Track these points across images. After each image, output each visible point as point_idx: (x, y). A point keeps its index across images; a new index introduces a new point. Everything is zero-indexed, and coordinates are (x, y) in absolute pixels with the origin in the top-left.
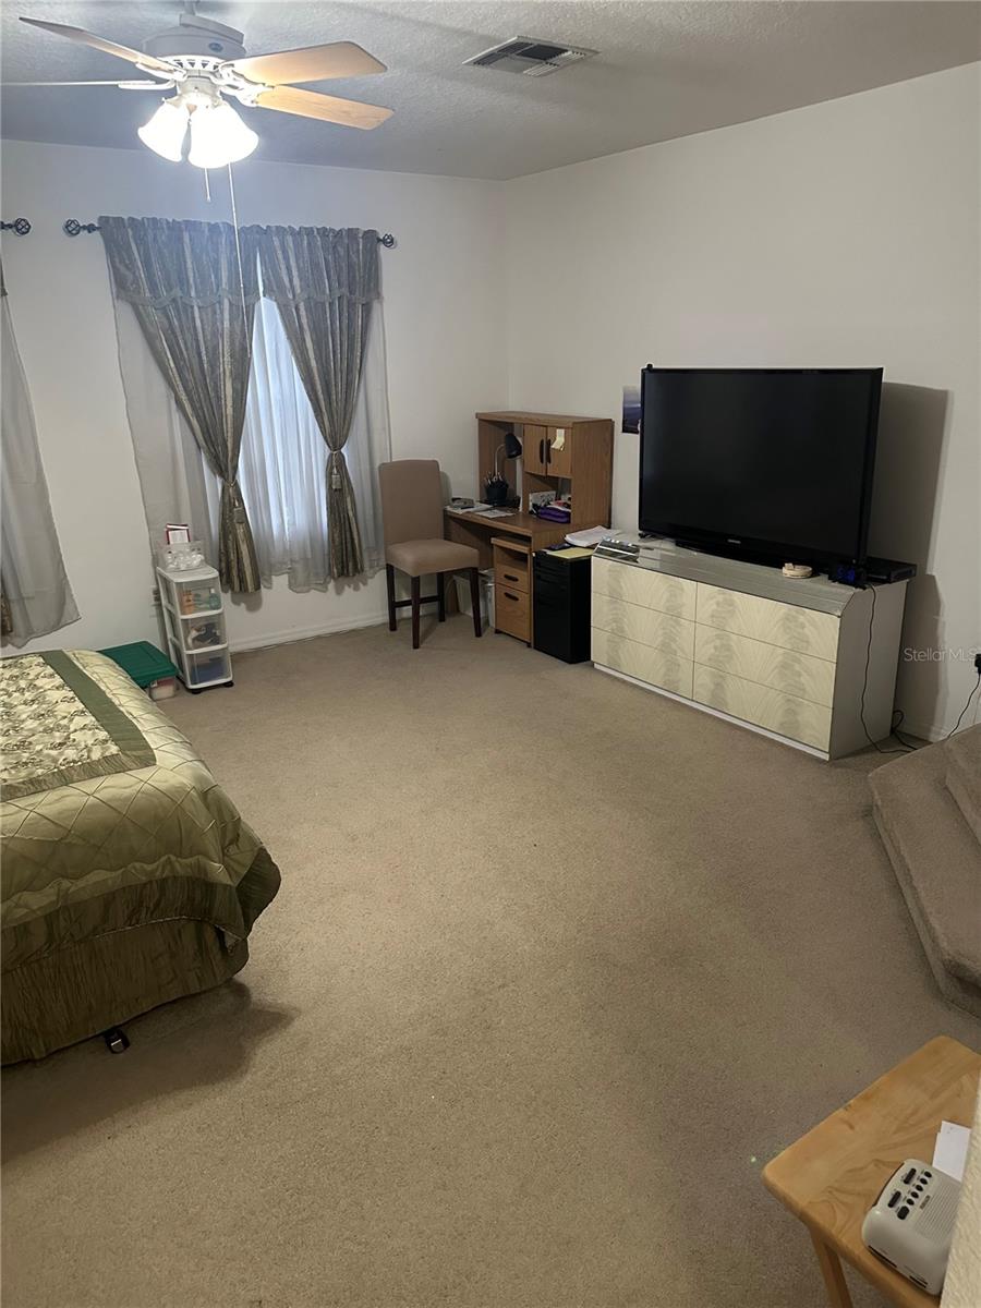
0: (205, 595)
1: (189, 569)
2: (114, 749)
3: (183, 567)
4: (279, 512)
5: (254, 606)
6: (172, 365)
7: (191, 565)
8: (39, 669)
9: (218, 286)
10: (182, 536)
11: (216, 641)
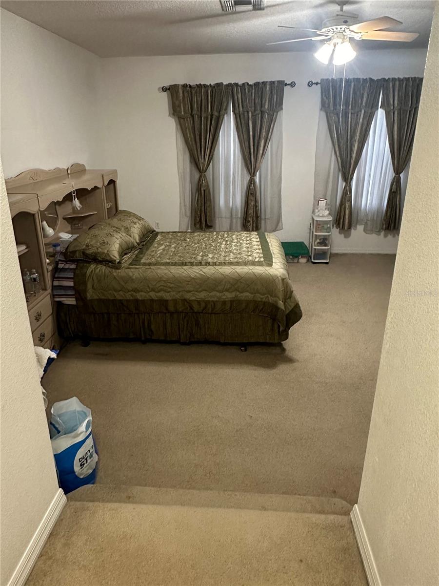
0: (326, 226)
1: (323, 216)
2: (262, 259)
3: (321, 215)
4: (366, 199)
5: (347, 236)
6: (335, 136)
7: (324, 215)
8: (254, 236)
9: (361, 104)
10: (324, 204)
11: (326, 245)
